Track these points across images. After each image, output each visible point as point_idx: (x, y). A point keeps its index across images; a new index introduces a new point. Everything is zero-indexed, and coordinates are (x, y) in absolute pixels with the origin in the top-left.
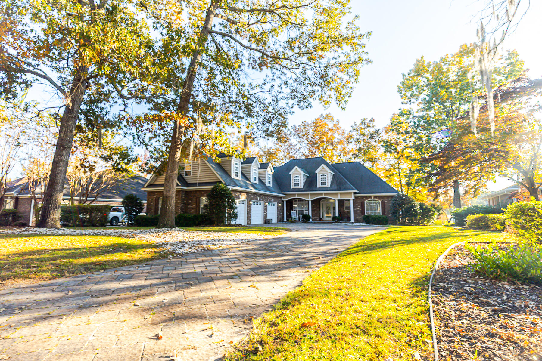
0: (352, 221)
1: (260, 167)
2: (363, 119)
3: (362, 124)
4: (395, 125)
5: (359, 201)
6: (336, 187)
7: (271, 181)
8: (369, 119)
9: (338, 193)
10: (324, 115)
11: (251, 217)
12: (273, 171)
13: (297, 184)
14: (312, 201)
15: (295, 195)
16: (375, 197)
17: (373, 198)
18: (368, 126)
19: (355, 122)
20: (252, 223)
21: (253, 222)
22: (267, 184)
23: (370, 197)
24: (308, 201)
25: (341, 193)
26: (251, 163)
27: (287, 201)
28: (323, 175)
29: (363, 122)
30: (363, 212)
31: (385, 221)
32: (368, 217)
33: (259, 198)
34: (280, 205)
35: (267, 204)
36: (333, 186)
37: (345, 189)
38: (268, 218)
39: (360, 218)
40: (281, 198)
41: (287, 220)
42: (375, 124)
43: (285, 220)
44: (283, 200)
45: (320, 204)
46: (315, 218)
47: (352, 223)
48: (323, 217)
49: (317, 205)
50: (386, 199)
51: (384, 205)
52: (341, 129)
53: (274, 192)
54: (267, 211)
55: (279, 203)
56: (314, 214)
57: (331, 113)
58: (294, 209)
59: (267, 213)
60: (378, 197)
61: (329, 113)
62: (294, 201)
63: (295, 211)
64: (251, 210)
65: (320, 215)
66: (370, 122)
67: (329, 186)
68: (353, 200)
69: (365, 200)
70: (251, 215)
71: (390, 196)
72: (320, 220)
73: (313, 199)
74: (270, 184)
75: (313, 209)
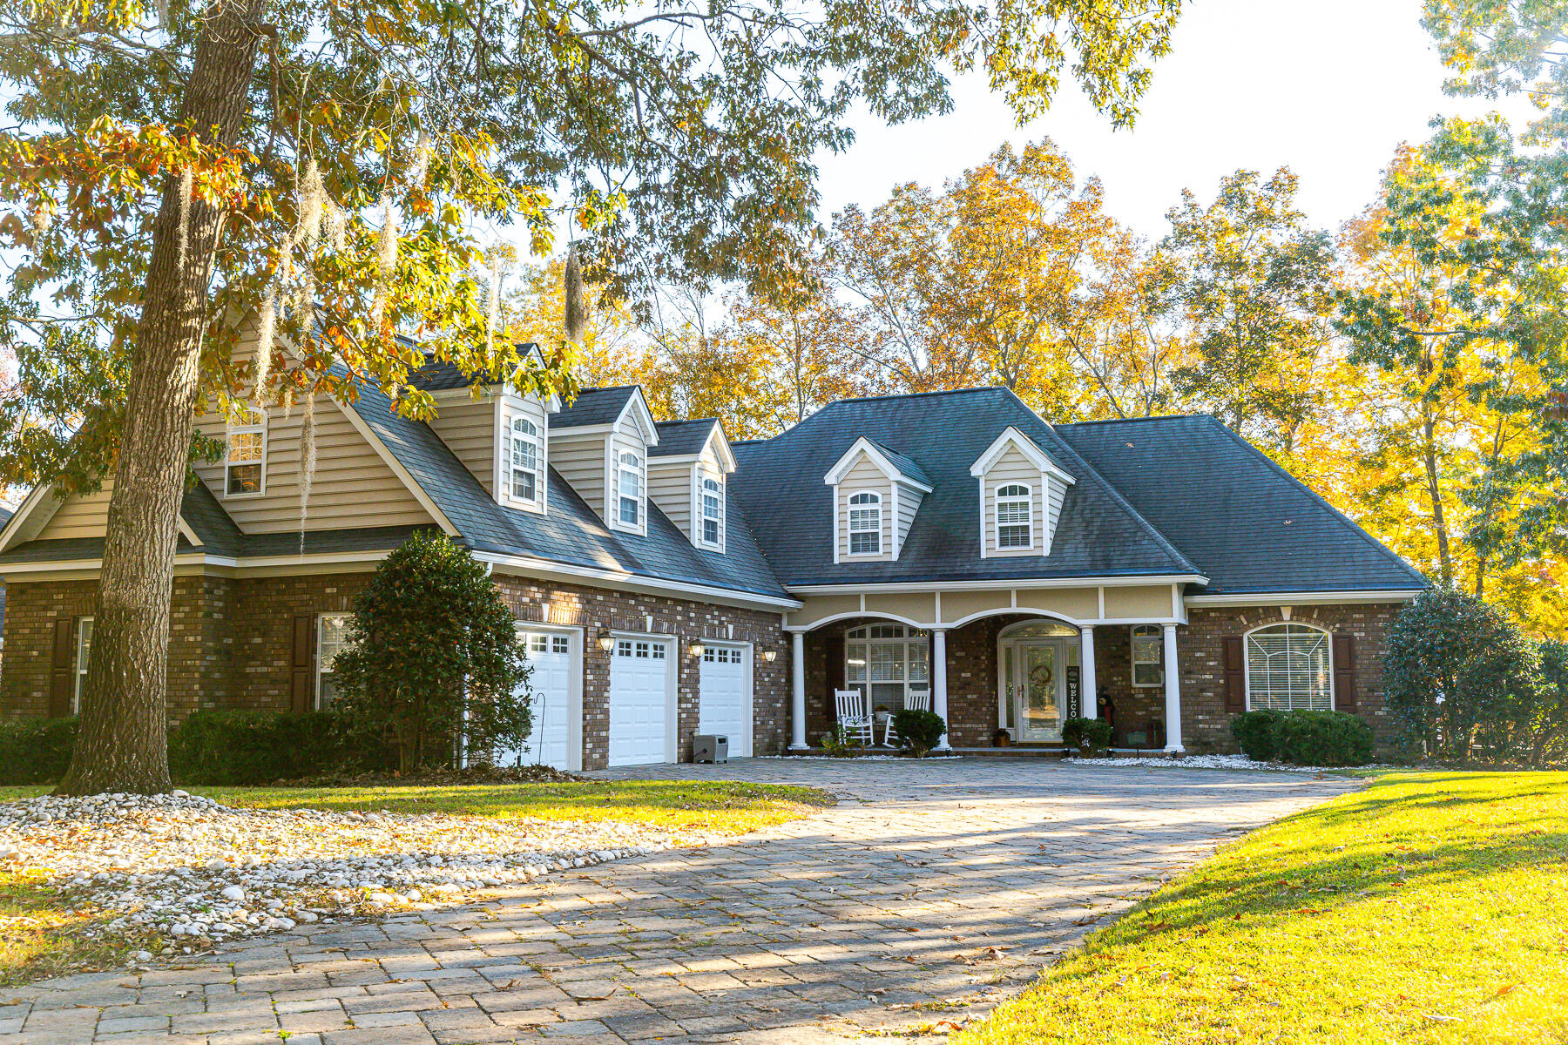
0: (1175, 742)
1: (654, 441)
2: (1231, 174)
3: (1226, 201)
4: (1412, 209)
5: (1213, 634)
6: (1083, 557)
7: (721, 520)
8: (1265, 177)
9: (1093, 591)
10: (1018, 152)
11: (605, 725)
12: (732, 469)
13: (866, 541)
14: (950, 635)
15: (853, 599)
16: (1301, 611)
17: (1286, 614)
18: (1259, 217)
19: (1186, 194)
20: (610, 764)
21: (619, 756)
22: (698, 539)
23: (1275, 611)
24: (931, 634)
25: (1109, 591)
26: (612, 420)
27: (808, 637)
28: (1013, 491)
29: (1233, 194)
30: (1232, 693)
31: (1357, 746)
32: (1262, 721)
33: (649, 620)
34: (770, 656)
35: (698, 650)
36: (1068, 550)
37: (1134, 568)
38: (705, 729)
39: (1215, 726)
40: (775, 616)
41: (809, 740)
42: (1298, 202)
43: (800, 742)
44: (786, 628)
45: (994, 653)
46: (964, 731)
47: (1175, 755)
48: (1010, 723)
49: (977, 658)
50: (1360, 621)
51: (1352, 656)
52: (1112, 231)
53: (735, 582)
54: (696, 694)
55: (769, 649)
56: (962, 709)
57: (1054, 139)
58: (847, 682)
59: (696, 706)
60: (1316, 611)
61: (1047, 142)
62: (852, 635)
63: (857, 693)
64: (608, 684)
65: (997, 709)
66: (1271, 193)
67: (1046, 552)
68: (1179, 627)
69: (1247, 628)
70: (606, 712)
71: (1381, 607)
72: (996, 743)
73: (954, 626)
74: (716, 539)
75: (953, 682)
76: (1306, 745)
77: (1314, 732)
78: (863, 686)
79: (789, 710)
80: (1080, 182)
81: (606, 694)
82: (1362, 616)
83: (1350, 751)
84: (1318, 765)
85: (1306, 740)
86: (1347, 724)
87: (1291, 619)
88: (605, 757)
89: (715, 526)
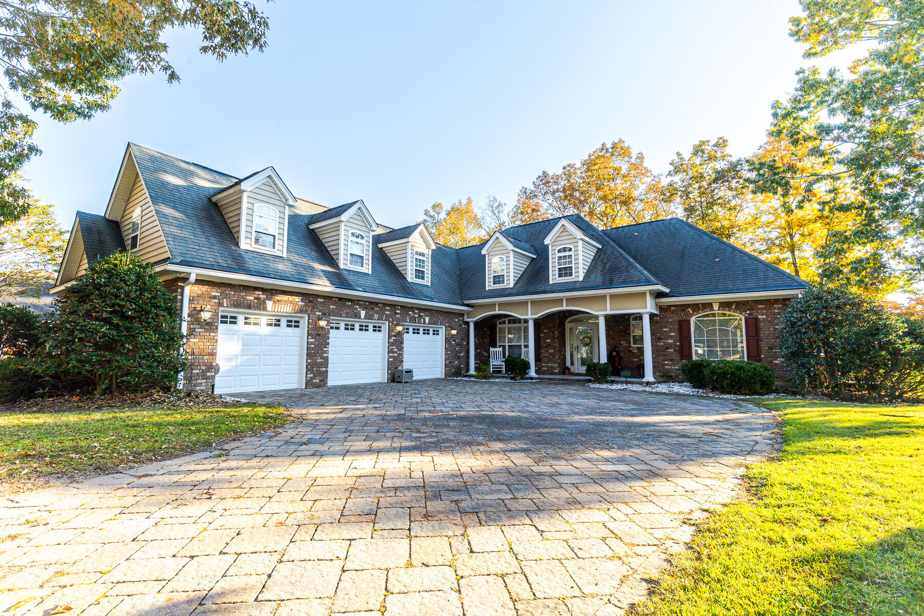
0: (649, 376)
2: (697, 143)
3: (695, 153)
5: (673, 318)
6: (599, 280)
7: (428, 269)
8: (713, 142)
9: (603, 297)
10: (609, 145)
11: (325, 364)
12: (434, 247)
13: (498, 279)
14: (537, 322)
15: (493, 306)
16: (725, 305)
17: (716, 307)
18: (710, 159)
19: (678, 153)
20: (330, 383)
21: (333, 380)
22: (411, 277)
23: (709, 305)
24: (526, 321)
25: (613, 297)
26: (340, 215)
27: (476, 323)
28: (564, 250)
29: (698, 150)
30: (685, 349)
31: (763, 383)
32: (700, 366)
33: (363, 313)
34: (454, 332)
35: (399, 328)
36: (593, 276)
37: (625, 283)
38: (406, 366)
39: (674, 367)
40: (461, 314)
41: (477, 369)
42: (727, 151)
43: (472, 371)
44: (466, 319)
45: (564, 330)
46: (548, 367)
47: (648, 383)
48: (572, 364)
49: (553, 333)
50: (763, 309)
51: (757, 329)
52: (649, 174)
53: (427, 297)
54: (401, 349)
55: (453, 329)
56: (546, 357)
57: (624, 139)
58: (498, 344)
59: (401, 355)
60: (734, 304)
61: (620, 141)
62: (500, 323)
63: (501, 349)
64: (328, 344)
65: (565, 357)
66: (715, 148)
67: (581, 279)
68: (652, 316)
69: (692, 315)
70: (326, 359)
71: (776, 301)
72: (564, 373)
73: (536, 316)
74: (423, 278)
75: (543, 344)
76: (726, 381)
77: (733, 374)
78: (504, 347)
79: (468, 357)
80: (634, 156)
81: (325, 349)
82: (764, 306)
83: (758, 387)
84: (735, 394)
85: (727, 379)
86: (755, 369)
87: (719, 310)
88: (324, 381)
89: (423, 272)
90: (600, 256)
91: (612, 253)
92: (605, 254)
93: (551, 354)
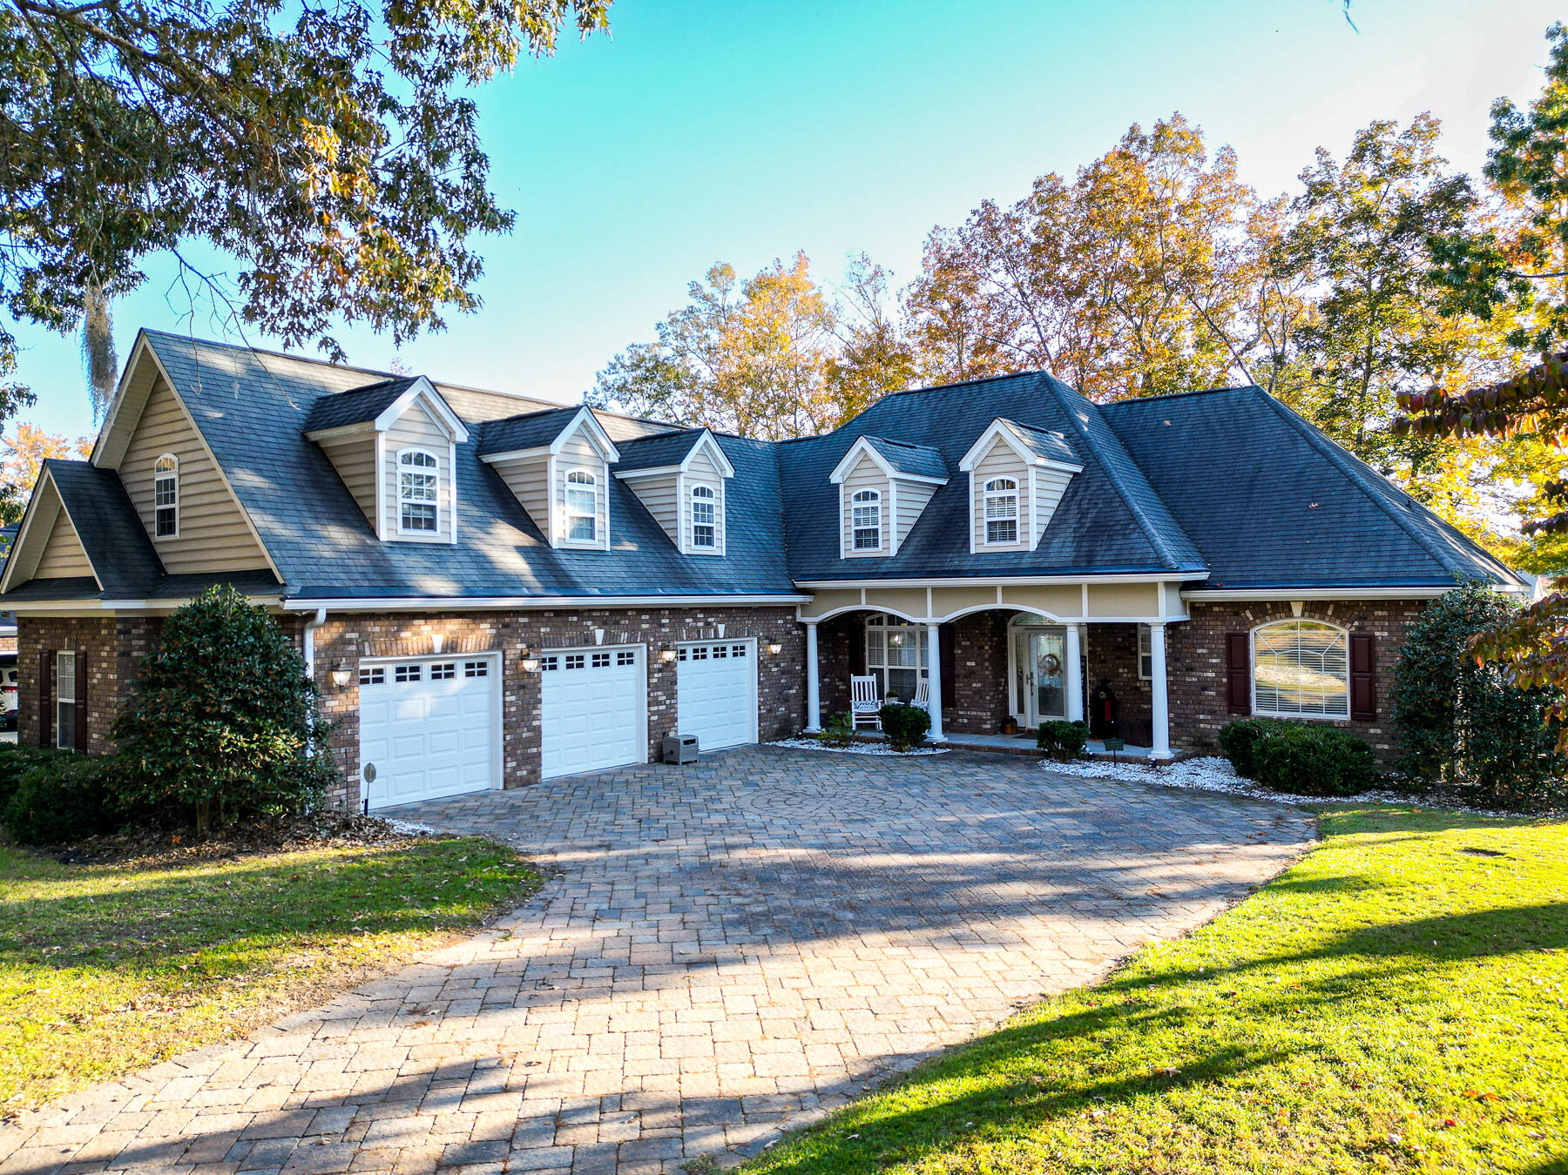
0: (1161, 747)
1: (614, 457)
2: (1366, 127)
3: (1358, 156)
5: (1217, 629)
6: (1068, 552)
7: (719, 525)
8: (1404, 125)
9: (1077, 588)
10: (1148, 130)
11: (537, 740)
12: (730, 473)
13: (867, 537)
14: (944, 629)
15: (856, 592)
16: (1315, 608)
17: (1297, 610)
18: (1393, 169)
19: (1320, 151)
21: (552, 768)
22: (686, 544)
23: (1283, 607)
24: (924, 627)
25: (1093, 588)
26: (547, 441)
27: (821, 627)
28: (1000, 484)
29: (1365, 148)
33: (599, 634)
34: (776, 649)
35: (669, 656)
36: (1055, 544)
37: (1118, 565)
38: (683, 729)
40: (791, 609)
41: (824, 721)
42: (1439, 148)
43: (814, 726)
44: (800, 619)
45: (1004, 641)
46: (970, 718)
47: (1156, 764)
48: (1021, 709)
49: (981, 648)
50: (1383, 618)
51: (1372, 658)
52: (1248, 198)
53: (719, 585)
54: (672, 695)
55: (773, 642)
56: (967, 696)
57: (1184, 114)
58: (868, 667)
59: (673, 706)
60: (1332, 606)
61: (1177, 117)
62: (872, 623)
63: (873, 678)
64: (540, 701)
65: (1006, 696)
66: (1409, 142)
67: (1033, 547)
68: (1171, 628)
69: (1254, 624)
70: (538, 730)
71: (1409, 604)
72: (1003, 731)
73: (944, 620)
74: (710, 542)
75: (959, 670)
76: (1283, 770)
77: (1294, 756)
78: (880, 673)
79: (806, 697)
80: (1211, 155)
81: (535, 712)
82: (1385, 613)
83: (1337, 781)
84: (1298, 793)
85: (1285, 765)
86: (1336, 748)
87: (1303, 615)
88: (535, 772)
89: (710, 530)
90: (1075, 493)
91: (1100, 487)
92: (1087, 488)
93: (977, 692)
